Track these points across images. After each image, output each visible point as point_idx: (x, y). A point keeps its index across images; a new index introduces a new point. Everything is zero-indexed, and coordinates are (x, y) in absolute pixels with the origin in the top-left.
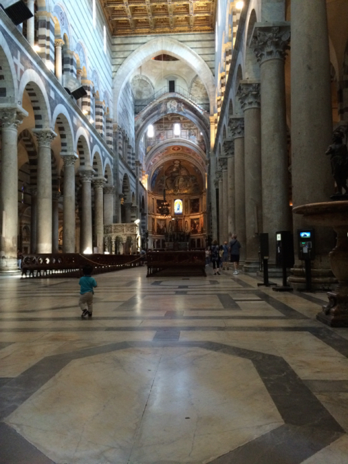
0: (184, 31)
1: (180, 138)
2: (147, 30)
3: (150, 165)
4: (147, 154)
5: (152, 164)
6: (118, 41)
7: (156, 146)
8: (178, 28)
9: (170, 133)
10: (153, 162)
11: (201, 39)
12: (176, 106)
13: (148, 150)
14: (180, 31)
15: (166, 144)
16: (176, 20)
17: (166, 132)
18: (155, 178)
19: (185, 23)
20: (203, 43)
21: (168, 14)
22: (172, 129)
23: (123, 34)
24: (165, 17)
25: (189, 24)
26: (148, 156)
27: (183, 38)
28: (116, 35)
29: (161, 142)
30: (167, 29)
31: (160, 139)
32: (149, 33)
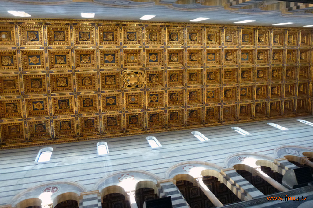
19: (308, 53)
21: (296, 67)
24: (298, 69)
25: (309, 50)
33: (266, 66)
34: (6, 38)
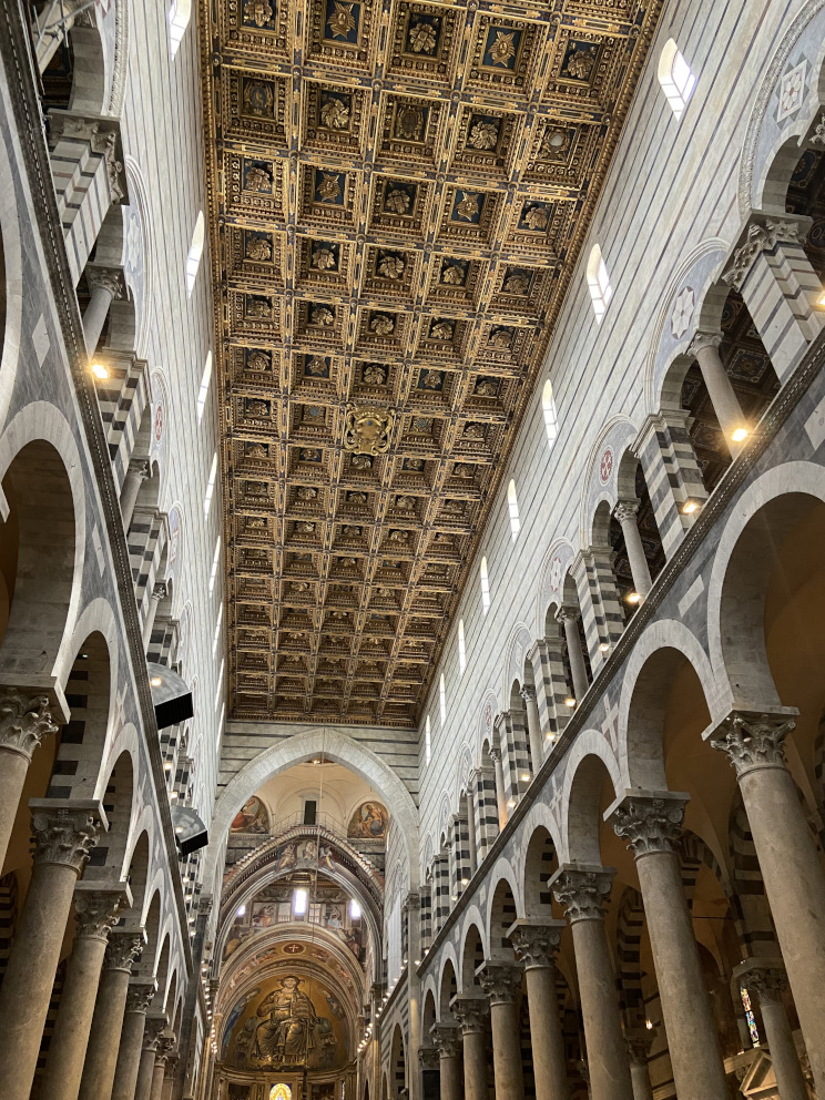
0: (364, 722)
1: (305, 923)
2: (297, 714)
3: (228, 988)
4: (225, 959)
6: (238, 728)
8: (352, 717)
9: (284, 909)
10: (236, 982)
11: (393, 738)
12: (315, 853)
13: (229, 948)
14: (357, 722)
15: (272, 935)
16: (353, 704)
19: (368, 709)
20: (397, 745)
21: (341, 694)
22: (289, 899)
23: (252, 717)
24: (336, 697)
25: (374, 711)
26: (227, 965)
27: (362, 733)
28: (236, 717)
30: (334, 716)
32: (300, 719)
33: (353, 650)
34: (551, 147)
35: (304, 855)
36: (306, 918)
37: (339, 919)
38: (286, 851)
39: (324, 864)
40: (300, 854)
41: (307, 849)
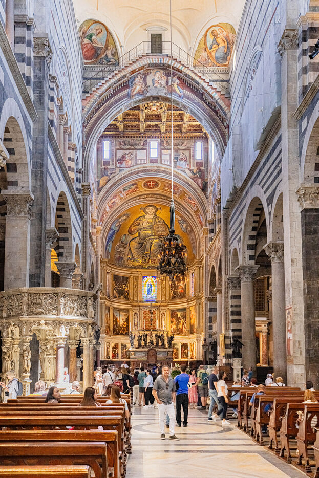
1: (159, 165)
3: (105, 213)
4: (99, 190)
5: (108, 209)
7: (117, 178)
9: (141, 154)
10: (110, 207)
12: (163, 82)
13: (102, 182)
15: (133, 173)
17: (134, 152)
18: (111, 236)
22: (145, 147)
26: (102, 194)
29: (126, 171)
31: (124, 165)
35: (153, 84)
36: (159, 161)
37: (186, 161)
38: (137, 80)
39: (172, 91)
40: (149, 82)
41: (156, 79)
